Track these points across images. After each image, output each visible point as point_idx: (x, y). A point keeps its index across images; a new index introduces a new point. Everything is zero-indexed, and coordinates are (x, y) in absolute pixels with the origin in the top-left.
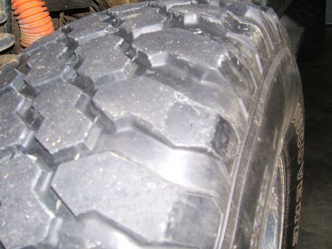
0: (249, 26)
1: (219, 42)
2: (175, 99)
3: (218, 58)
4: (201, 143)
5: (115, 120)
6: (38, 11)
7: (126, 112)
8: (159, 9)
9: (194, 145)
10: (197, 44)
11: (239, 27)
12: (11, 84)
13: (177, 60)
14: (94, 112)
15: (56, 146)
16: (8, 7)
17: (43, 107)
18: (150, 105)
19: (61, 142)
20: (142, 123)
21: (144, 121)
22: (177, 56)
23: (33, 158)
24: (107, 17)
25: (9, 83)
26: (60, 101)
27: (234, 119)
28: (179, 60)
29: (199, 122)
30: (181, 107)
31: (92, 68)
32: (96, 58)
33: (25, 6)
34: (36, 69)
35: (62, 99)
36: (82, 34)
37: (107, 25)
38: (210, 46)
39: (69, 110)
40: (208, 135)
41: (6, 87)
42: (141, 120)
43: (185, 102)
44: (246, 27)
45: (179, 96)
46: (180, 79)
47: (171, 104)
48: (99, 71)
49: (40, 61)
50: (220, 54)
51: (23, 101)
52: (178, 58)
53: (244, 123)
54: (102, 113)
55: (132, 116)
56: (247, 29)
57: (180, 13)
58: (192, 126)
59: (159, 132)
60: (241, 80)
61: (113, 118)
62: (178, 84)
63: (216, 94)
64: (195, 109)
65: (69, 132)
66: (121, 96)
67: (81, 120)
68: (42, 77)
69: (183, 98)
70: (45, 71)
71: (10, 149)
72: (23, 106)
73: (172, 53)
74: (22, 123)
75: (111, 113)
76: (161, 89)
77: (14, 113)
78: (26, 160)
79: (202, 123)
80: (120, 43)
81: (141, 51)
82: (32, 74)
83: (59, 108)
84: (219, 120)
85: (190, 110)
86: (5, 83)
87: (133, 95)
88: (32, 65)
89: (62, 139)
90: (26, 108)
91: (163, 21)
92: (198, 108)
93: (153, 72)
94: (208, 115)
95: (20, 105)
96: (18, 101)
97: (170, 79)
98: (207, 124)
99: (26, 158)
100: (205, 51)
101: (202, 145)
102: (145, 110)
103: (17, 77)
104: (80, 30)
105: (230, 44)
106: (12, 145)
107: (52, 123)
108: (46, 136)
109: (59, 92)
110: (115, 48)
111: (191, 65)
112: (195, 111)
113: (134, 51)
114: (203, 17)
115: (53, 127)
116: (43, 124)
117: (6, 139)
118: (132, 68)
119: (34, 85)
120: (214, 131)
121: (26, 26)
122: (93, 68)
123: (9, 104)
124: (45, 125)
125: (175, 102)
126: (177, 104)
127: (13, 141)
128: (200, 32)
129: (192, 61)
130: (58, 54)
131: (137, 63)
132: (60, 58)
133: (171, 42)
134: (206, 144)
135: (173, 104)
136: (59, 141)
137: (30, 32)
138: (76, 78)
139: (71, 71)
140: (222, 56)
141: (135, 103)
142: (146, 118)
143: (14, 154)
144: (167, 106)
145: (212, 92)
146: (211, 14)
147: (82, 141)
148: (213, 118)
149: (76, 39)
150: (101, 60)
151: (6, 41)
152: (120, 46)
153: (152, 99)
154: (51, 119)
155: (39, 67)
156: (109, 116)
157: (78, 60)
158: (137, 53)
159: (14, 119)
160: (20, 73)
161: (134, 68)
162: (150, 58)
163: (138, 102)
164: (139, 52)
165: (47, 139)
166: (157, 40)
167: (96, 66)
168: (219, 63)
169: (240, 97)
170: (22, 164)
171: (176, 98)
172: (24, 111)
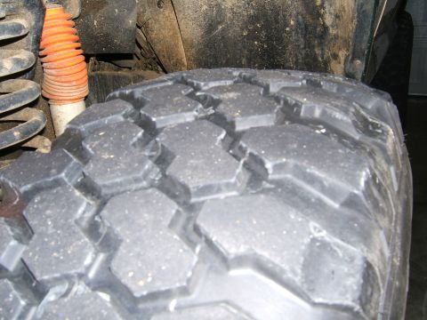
0: (381, 126)
1: (350, 148)
2: (310, 234)
3: (360, 176)
4: (347, 299)
5: (232, 257)
6: (72, 54)
7: (247, 247)
8: (262, 89)
9: (338, 302)
10: (330, 153)
11: (371, 128)
12: (63, 175)
13: (306, 172)
14: (194, 237)
15: (145, 286)
16: (35, 47)
17: (120, 222)
18: (280, 241)
19: (151, 282)
20: (270, 265)
21: (273, 263)
22: (306, 168)
23: (105, 297)
24: (191, 90)
25: (59, 172)
26: (146, 215)
27: (376, 260)
28: (310, 174)
29: (342, 267)
30: (318, 244)
31: (188, 172)
32: (192, 157)
33: (55, 47)
34: (101, 158)
35: (149, 213)
36: (162, 113)
37: (196, 105)
38: (347, 158)
39: (161, 233)
40: (355, 288)
41: (55, 177)
42: (268, 261)
43: (323, 237)
44: (379, 128)
45: (315, 228)
46: (309, 199)
47: (307, 240)
48: (200, 178)
49: (106, 145)
50: (361, 171)
51: (84, 204)
52: (308, 170)
53: (384, 263)
54: (209, 242)
55: (255, 254)
56: (380, 131)
57: (296, 101)
58: (333, 272)
59: (294, 281)
60: (381, 205)
61: (228, 254)
62: (308, 207)
63: (356, 225)
64: (335, 248)
65: (164, 268)
66: (238, 222)
67: (181, 251)
68: (112, 172)
69: (320, 231)
70: (116, 164)
71: (68, 278)
72: (84, 212)
73: (299, 163)
74: (87, 240)
75: (226, 246)
76: (293, 217)
77: (72, 221)
78: (98, 301)
79: (346, 269)
80: (222, 136)
81: (256, 153)
82: (95, 165)
83: (145, 226)
84: (365, 265)
85: (329, 249)
86: (53, 171)
87: (255, 222)
88: (94, 149)
89: (153, 277)
90: (88, 215)
91: (276, 111)
92: (338, 246)
93: (273, 186)
94: (352, 259)
95: (80, 211)
96: (77, 204)
97: (295, 198)
98: (352, 271)
99: (97, 297)
100: (342, 164)
101: (348, 302)
102: (274, 247)
103: (71, 165)
104: (157, 105)
105: (363, 151)
106: (72, 272)
107: (137, 249)
108: (129, 269)
109: (142, 201)
110: (217, 144)
111: (326, 183)
112: (335, 251)
113: (243, 151)
114: (327, 109)
115: (139, 255)
116: (121, 248)
117: (63, 261)
118: (243, 177)
119: (99, 181)
120: (362, 281)
121: (53, 72)
122: (190, 172)
123: (63, 207)
124: (124, 251)
125: (311, 236)
126: (314, 240)
127: (74, 268)
128: (324, 131)
129: (328, 178)
130: (132, 139)
131: (248, 169)
132: (134, 145)
133: (295, 146)
134: (353, 301)
135: (309, 240)
136: (149, 279)
137: (58, 79)
138: (161, 179)
139: (153, 167)
140: (364, 173)
141: (258, 235)
142: (277, 261)
143: (72, 284)
144: (303, 244)
145: (351, 223)
146: (336, 106)
147: (185, 284)
148: (359, 263)
149: (154, 119)
150: (201, 161)
151: (31, 92)
152: (222, 140)
153: (282, 232)
154: (134, 242)
155: (106, 156)
156: (221, 249)
157: (160, 151)
158: (247, 155)
159: (74, 232)
160: (75, 160)
161: (246, 177)
162: (269, 165)
163: (263, 233)
164: (251, 154)
165: (131, 274)
166: (275, 140)
167: (195, 168)
168: (362, 184)
169: (381, 228)
170: (92, 307)
171: (312, 231)
172: (86, 220)
